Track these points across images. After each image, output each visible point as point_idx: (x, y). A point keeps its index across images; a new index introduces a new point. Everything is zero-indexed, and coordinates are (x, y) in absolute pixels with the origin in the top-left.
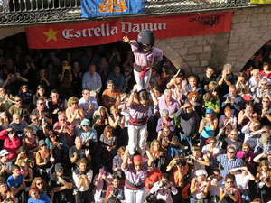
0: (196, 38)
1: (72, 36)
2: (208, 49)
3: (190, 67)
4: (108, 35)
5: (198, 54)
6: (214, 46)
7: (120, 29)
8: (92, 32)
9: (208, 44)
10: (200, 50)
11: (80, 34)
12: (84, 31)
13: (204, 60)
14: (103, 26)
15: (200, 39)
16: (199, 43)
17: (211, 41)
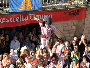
0: (67, 22)
1: (5, 22)
2: (74, 27)
3: (65, 37)
4: (23, 21)
5: (69, 30)
6: (77, 26)
7: (29, 18)
8: (15, 19)
9: (74, 25)
10: (70, 28)
11: (9, 21)
12: (11, 19)
13: (72, 33)
14: (20, 16)
15: (69, 22)
16: (69, 24)
17: (75, 23)
